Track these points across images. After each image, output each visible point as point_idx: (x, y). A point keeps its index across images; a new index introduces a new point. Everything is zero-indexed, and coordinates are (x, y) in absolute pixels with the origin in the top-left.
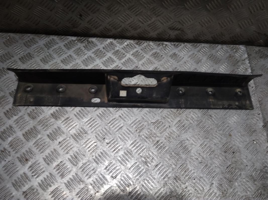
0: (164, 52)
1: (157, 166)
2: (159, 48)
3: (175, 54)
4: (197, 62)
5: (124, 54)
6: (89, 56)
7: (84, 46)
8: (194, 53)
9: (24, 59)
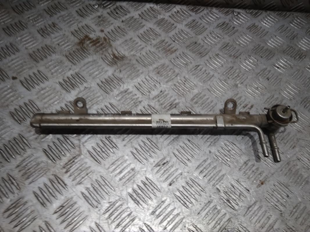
4: (290, 37)
5: (173, 24)
6: (116, 26)
7: (108, 13)
8: (284, 26)
9: (11, 30)
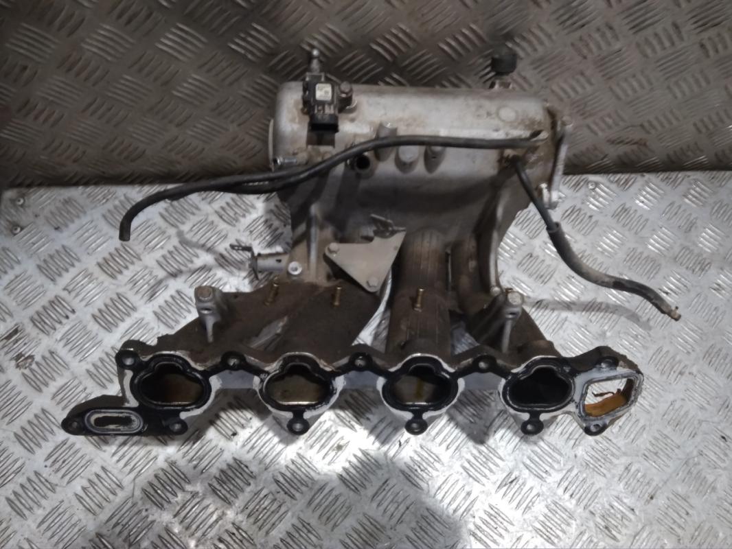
0: (593, 205)
1: (637, 538)
2: (578, 194)
3: (625, 210)
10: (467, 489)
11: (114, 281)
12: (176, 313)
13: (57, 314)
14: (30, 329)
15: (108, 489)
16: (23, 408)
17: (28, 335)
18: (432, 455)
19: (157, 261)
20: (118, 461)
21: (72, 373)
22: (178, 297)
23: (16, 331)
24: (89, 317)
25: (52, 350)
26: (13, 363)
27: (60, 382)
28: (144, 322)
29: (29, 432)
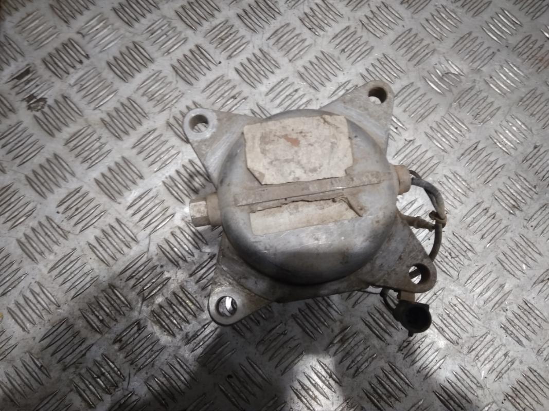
10: (500, 281)
11: (131, 29)
12: (196, 70)
13: (70, 58)
14: (41, 70)
15: (123, 241)
16: (35, 151)
17: (40, 77)
18: (464, 243)
19: (176, 12)
20: (134, 214)
21: (86, 120)
22: (198, 52)
23: (27, 72)
24: (104, 64)
25: (65, 95)
26: (25, 104)
27: (72, 129)
28: (162, 75)
29: (42, 177)
